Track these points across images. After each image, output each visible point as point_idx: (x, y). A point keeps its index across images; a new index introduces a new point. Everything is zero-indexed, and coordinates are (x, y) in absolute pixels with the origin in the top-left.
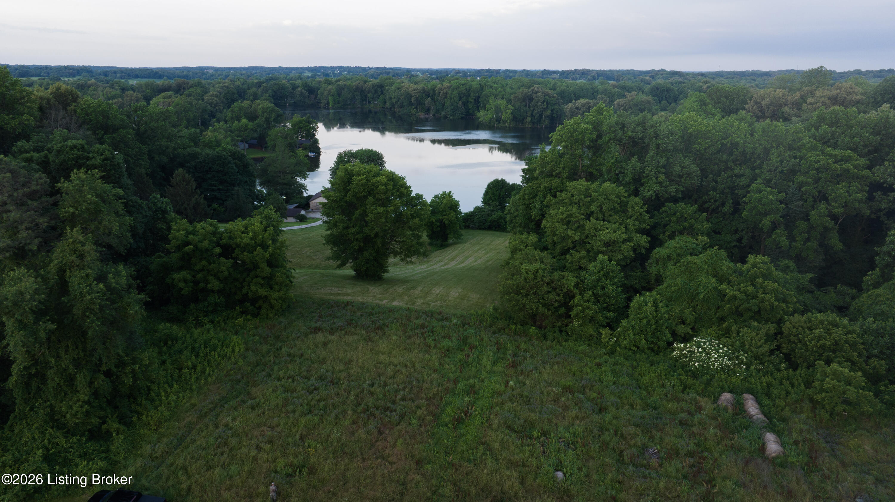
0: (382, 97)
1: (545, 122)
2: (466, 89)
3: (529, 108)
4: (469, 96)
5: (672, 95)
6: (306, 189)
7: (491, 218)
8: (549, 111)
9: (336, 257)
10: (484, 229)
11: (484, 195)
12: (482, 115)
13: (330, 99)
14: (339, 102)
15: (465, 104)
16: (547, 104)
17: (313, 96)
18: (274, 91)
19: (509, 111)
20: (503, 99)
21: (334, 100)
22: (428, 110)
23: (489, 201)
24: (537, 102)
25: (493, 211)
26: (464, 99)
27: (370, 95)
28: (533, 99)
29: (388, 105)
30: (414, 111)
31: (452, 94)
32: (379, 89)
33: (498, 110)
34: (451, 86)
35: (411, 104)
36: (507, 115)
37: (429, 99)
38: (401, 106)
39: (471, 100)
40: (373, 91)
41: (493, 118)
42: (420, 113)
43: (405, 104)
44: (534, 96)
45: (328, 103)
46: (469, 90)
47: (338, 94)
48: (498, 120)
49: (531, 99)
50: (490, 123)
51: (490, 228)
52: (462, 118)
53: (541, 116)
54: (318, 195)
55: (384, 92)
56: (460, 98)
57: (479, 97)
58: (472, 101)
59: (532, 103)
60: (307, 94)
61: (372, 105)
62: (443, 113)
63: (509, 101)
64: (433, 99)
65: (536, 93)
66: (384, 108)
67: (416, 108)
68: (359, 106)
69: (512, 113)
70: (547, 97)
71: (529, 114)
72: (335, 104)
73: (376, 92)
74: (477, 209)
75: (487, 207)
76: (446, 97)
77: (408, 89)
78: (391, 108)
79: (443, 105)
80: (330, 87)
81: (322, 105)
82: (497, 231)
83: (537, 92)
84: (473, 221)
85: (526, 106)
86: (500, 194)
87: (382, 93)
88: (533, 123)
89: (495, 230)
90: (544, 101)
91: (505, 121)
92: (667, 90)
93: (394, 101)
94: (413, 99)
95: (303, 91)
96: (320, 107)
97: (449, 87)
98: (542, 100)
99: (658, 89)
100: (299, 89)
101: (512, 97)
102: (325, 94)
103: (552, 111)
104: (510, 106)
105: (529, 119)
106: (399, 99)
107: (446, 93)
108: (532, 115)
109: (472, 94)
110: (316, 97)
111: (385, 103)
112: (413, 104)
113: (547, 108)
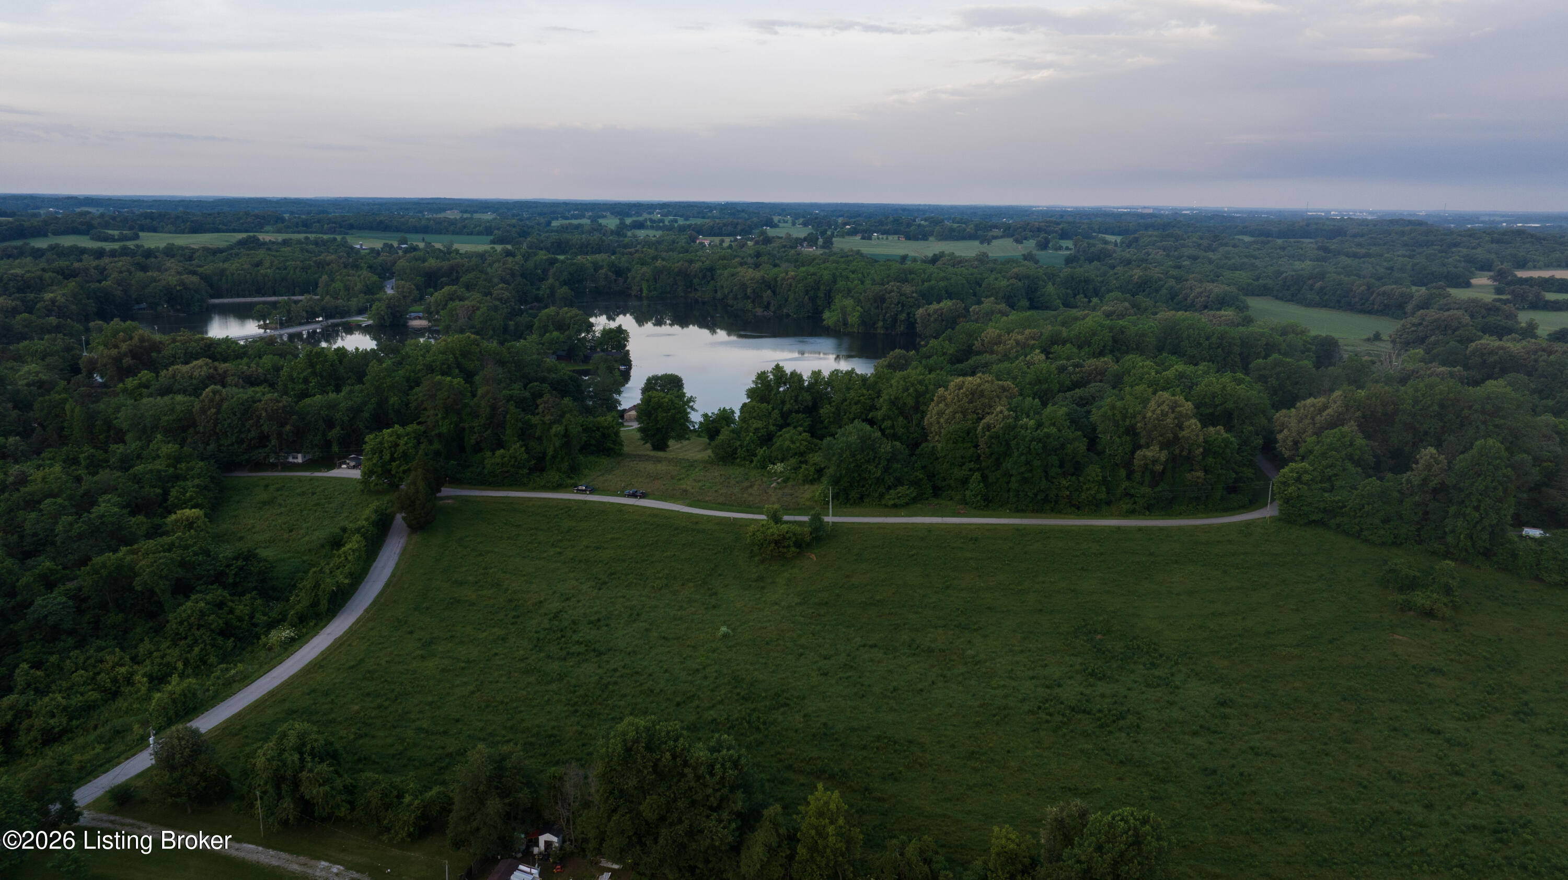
0: (712, 283)
1: (899, 327)
2: (815, 281)
3: (881, 310)
4: (819, 289)
5: (1091, 287)
6: (620, 404)
8: (904, 315)
9: (642, 439)
12: (829, 318)
13: (644, 286)
14: (655, 289)
15: (813, 299)
16: (903, 306)
17: (621, 280)
18: (570, 274)
19: (857, 314)
20: (851, 298)
21: (649, 287)
22: (767, 306)
24: (891, 304)
26: (811, 293)
27: (696, 281)
28: (886, 299)
29: (719, 295)
30: (750, 306)
31: (797, 286)
32: (709, 274)
33: (845, 312)
34: (796, 276)
35: (746, 297)
36: (854, 318)
37: (770, 291)
38: (735, 298)
39: (821, 294)
40: (700, 275)
41: (839, 321)
42: (757, 309)
43: (740, 296)
44: (888, 295)
45: (641, 290)
46: (819, 282)
47: (655, 279)
48: (844, 326)
49: (883, 300)
50: (835, 327)
52: (808, 317)
53: (895, 320)
54: (631, 409)
55: (715, 277)
56: (807, 292)
57: (829, 291)
58: (822, 295)
59: (885, 305)
60: (614, 277)
61: (699, 294)
62: (785, 310)
63: (858, 302)
64: (774, 292)
65: (890, 293)
66: (714, 298)
67: (753, 302)
68: (682, 294)
69: (860, 317)
70: (903, 298)
71: (881, 317)
72: (650, 291)
73: (704, 277)
76: (789, 290)
77: (743, 277)
78: (722, 299)
79: (786, 300)
80: (645, 269)
81: (634, 293)
83: (891, 291)
85: (877, 307)
87: (713, 279)
88: (886, 328)
90: (899, 303)
91: (853, 326)
92: (1085, 281)
93: (727, 290)
94: (749, 291)
95: (609, 273)
96: (630, 295)
97: (794, 278)
98: (897, 301)
99: (1073, 279)
100: (603, 271)
101: (862, 297)
102: (638, 279)
103: (908, 314)
104: (859, 308)
105: (880, 324)
106: (733, 289)
107: (791, 285)
108: (884, 320)
109: (822, 287)
110: (625, 282)
111: (716, 292)
112: (749, 298)
113: (902, 311)
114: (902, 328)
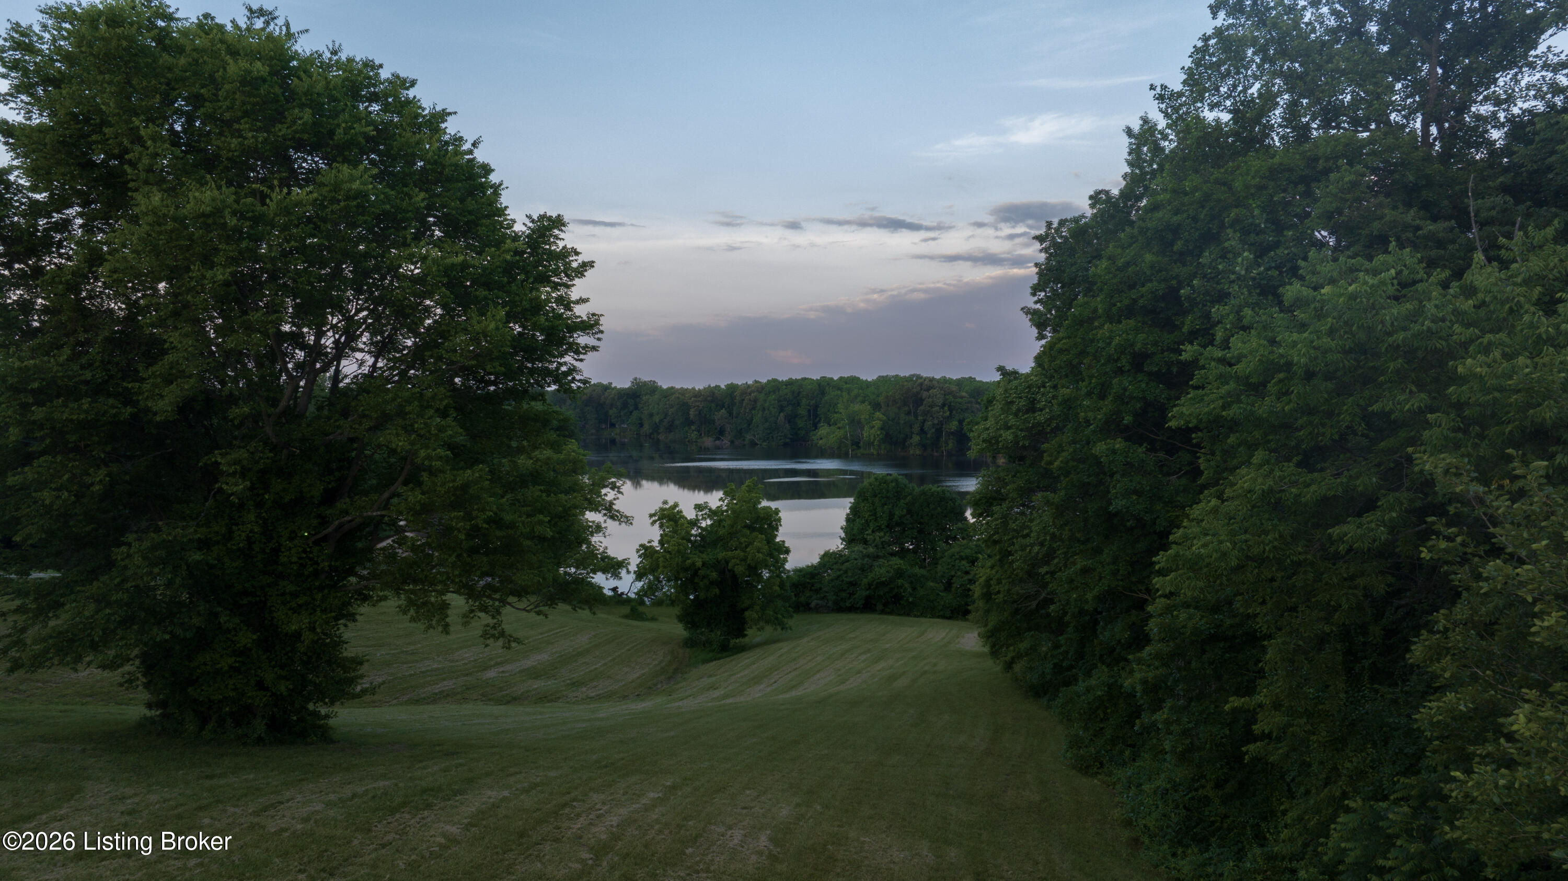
0: (635, 413)
1: (947, 443)
2: (793, 392)
3: (916, 416)
4: (799, 404)
7: (871, 576)
8: (955, 423)
10: (851, 609)
11: (848, 520)
12: (824, 435)
15: (791, 419)
16: (951, 410)
19: (877, 424)
20: (863, 402)
22: (721, 432)
23: (862, 531)
24: (931, 407)
25: (876, 557)
26: (789, 410)
27: (613, 412)
28: (922, 400)
29: (646, 428)
30: (694, 435)
31: (765, 401)
32: (630, 401)
33: (855, 422)
34: (763, 387)
35: (689, 422)
36: (873, 431)
37: (723, 411)
38: (671, 428)
39: (802, 411)
40: (619, 404)
41: (846, 438)
42: (705, 439)
43: (677, 422)
44: (925, 394)
46: (799, 393)
48: (856, 444)
49: (919, 401)
50: (839, 448)
51: (868, 606)
52: (785, 445)
53: (939, 431)
55: (640, 406)
56: (781, 409)
57: (816, 407)
58: (805, 413)
59: (922, 408)
61: (618, 431)
62: (749, 437)
63: (877, 406)
64: (730, 414)
65: (928, 390)
66: (638, 434)
67: (698, 429)
68: (593, 431)
69: (882, 429)
70: (950, 398)
71: (916, 428)
73: (625, 406)
74: (829, 558)
75: (859, 548)
76: (754, 408)
77: (683, 394)
78: (651, 434)
79: (750, 423)
82: (891, 613)
83: (930, 388)
84: (818, 591)
85: (909, 413)
86: (891, 515)
87: (636, 408)
88: (924, 447)
89: (883, 612)
90: (944, 405)
91: (870, 444)
93: (657, 419)
94: (692, 412)
98: (940, 401)
101: (881, 399)
103: (961, 422)
104: (878, 415)
105: (916, 439)
106: (666, 415)
107: (755, 401)
108: (922, 431)
109: (804, 401)
111: (641, 425)
112: (692, 423)
113: (951, 416)
114: (951, 445)
